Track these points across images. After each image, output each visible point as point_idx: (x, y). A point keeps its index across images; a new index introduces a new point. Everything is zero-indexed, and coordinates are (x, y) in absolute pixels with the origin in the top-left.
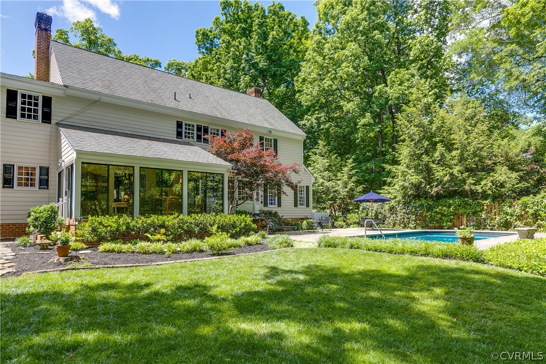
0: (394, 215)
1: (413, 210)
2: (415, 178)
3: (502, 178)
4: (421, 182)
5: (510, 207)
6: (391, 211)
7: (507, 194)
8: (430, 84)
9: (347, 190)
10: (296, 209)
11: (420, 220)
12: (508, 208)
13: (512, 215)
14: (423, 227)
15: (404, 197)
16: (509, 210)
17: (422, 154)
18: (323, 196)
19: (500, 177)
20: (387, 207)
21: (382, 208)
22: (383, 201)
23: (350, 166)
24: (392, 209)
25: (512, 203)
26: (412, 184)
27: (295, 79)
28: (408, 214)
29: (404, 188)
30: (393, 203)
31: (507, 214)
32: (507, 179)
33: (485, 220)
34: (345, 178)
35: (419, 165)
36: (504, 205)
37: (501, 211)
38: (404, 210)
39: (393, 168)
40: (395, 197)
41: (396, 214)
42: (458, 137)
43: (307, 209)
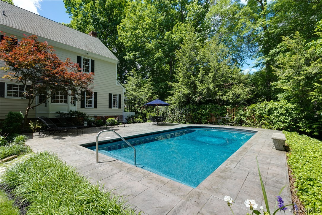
0: (173, 115)
1: (185, 111)
2: (186, 91)
3: (239, 92)
4: (190, 93)
5: (243, 110)
6: (172, 111)
7: (241, 102)
8: (197, 35)
9: (147, 98)
10: (110, 109)
11: (188, 118)
12: (242, 112)
13: (244, 116)
14: (190, 123)
15: (179, 103)
16: (243, 113)
17: (191, 75)
18: (133, 101)
19: (238, 91)
20: (169, 109)
21: (167, 110)
22: (167, 105)
23: (150, 83)
24: (172, 110)
25: (244, 108)
26: (184, 94)
27: (118, 27)
28: (181, 114)
29: (179, 97)
30: (173, 106)
31: (241, 115)
32: (243, 92)
33: (227, 119)
34: (146, 91)
35: (188, 82)
36: (240, 110)
37: (238, 113)
38: (179, 112)
39: (173, 84)
40: (175, 103)
41: (175, 114)
42: (213, 64)
43: (120, 109)
